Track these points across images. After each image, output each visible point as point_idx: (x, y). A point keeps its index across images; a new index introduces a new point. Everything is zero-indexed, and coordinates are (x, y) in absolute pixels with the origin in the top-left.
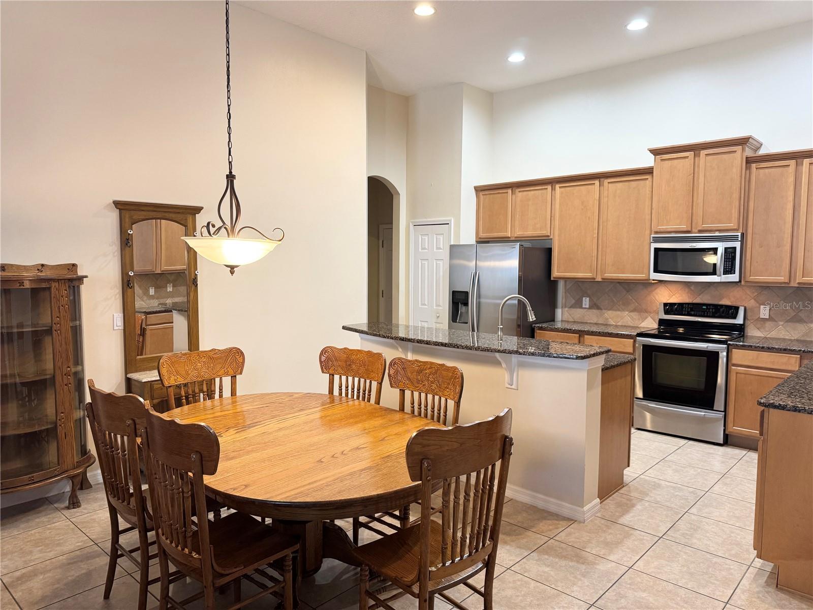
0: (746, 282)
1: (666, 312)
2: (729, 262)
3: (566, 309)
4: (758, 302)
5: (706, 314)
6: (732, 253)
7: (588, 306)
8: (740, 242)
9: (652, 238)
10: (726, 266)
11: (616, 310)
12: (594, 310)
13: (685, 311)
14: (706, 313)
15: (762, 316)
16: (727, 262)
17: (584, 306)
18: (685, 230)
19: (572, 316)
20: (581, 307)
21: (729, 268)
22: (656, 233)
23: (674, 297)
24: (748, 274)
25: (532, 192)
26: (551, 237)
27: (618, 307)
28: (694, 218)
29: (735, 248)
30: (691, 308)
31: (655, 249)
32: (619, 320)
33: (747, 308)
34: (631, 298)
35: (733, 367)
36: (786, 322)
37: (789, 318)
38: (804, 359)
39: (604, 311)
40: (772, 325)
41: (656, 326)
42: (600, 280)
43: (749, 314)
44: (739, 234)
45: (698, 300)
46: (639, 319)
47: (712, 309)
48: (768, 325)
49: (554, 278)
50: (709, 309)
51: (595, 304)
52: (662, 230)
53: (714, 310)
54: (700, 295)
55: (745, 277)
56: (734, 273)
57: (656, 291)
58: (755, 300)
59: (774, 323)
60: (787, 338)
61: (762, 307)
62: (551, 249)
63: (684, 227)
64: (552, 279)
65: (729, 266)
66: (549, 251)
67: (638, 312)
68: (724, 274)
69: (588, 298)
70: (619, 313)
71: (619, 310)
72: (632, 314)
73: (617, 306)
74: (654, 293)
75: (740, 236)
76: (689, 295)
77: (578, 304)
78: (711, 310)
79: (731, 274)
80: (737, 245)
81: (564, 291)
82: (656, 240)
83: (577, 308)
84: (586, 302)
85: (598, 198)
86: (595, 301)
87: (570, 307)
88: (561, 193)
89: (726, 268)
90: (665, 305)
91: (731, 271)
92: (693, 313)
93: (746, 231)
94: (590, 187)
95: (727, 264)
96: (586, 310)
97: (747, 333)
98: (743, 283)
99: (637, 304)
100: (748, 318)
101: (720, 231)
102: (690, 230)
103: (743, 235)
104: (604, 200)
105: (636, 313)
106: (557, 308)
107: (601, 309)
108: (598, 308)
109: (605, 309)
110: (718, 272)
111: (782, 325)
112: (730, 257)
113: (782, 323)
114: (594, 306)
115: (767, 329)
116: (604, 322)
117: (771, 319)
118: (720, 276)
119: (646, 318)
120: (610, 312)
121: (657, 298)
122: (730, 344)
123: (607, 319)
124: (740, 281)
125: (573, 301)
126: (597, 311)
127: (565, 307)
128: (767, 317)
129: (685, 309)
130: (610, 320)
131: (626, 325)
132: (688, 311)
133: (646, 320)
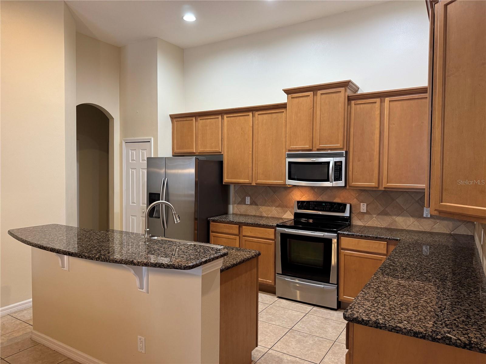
0: (350, 186)
1: (299, 208)
2: (338, 172)
3: (236, 205)
4: (359, 201)
5: (325, 209)
6: (339, 165)
7: (249, 203)
8: (344, 158)
9: (286, 155)
10: (336, 175)
11: (267, 206)
12: (253, 206)
13: (311, 207)
15: (362, 211)
16: (336, 172)
17: (247, 203)
18: (308, 148)
19: (240, 210)
20: (245, 204)
21: (338, 177)
22: (289, 151)
23: (304, 196)
24: (351, 181)
25: (209, 120)
26: (222, 153)
27: (269, 204)
28: (314, 140)
29: (341, 162)
30: (315, 205)
31: (289, 162)
32: (270, 213)
33: (352, 205)
34: (276, 197)
35: (342, 251)
36: (378, 215)
37: (379, 212)
38: (389, 245)
39: (260, 207)
40: (368, 217)
41: (292, 217)
42: (255, 184)
43: (353, 209)
44: (344, 152)
45: (319, 199)
46: (282, 212)
47: (329, 205)
48: (366, 216)
49: (225, 183)
50: (327, 206)
51: (254, 201)
52: (293, 149)
53: (330, 206)
54: (321, 195)
55: (349, 183)
56: (342, 180)
57: (292, 192)
58: (357, 199)
59: (370, 215)
60: (379, 226)
61: (362, 204)
62: (222, 161)
63: (307, 147)
64: (224, 184)
65: (338, 175)
66: (221, 163)
68: (334, 181)
69: (249, 197)
70: (269, 208)
71: (269, 206)
72: (277, 209)
74: (291, 194)
75: (344, 153)
76: (314, 195)
77: (243, 202)
78: (328, 207)
79: (339, 181)
80: (343, 159)
81: (234, 191)
82: (290, 156)
83: (242, 204)
84: (248, 200)
85: (252, 125)
86: (254, 199)
87: (238, 204)
88: (228, 121)
89: (336, 177)
90: (298, 202)
91: (339, 179)
92: (316, 208)
93: (349, 149)
94: (246, 117)
95: (336, 174)
96: (248, 206)
97: (353, 223)
98: (348, 187)
99: (280, 202)
100: (353, 212)
101: (331, 149)
102: (312, 149)
103: (346, 152)
104: (256, 127)
105: (280, 208)
106: (229, 204)
107: (258, 205)
108: (256, 205)
109: (260, 205)
110: (330, 180)
111: (375, 217)
112: (339, 169)
113: (375, 216)
114: (253, 203)
115: (365, 220)
116: (260, 214)
117: (367, 213)
118: (332, 182)
119: (287, 212)
120: (264, 207)
121: (293, 197)
122: (339, 233)
123: (262, 212)
124: (346, 186)
125: (240, 199)
126: (255, 206)
127: (235, 204)
128: (365, 211)
129: (311, 205)
130: (263, 213)
131: (274, 217)
132: (313, 207)
133: (287, 213)
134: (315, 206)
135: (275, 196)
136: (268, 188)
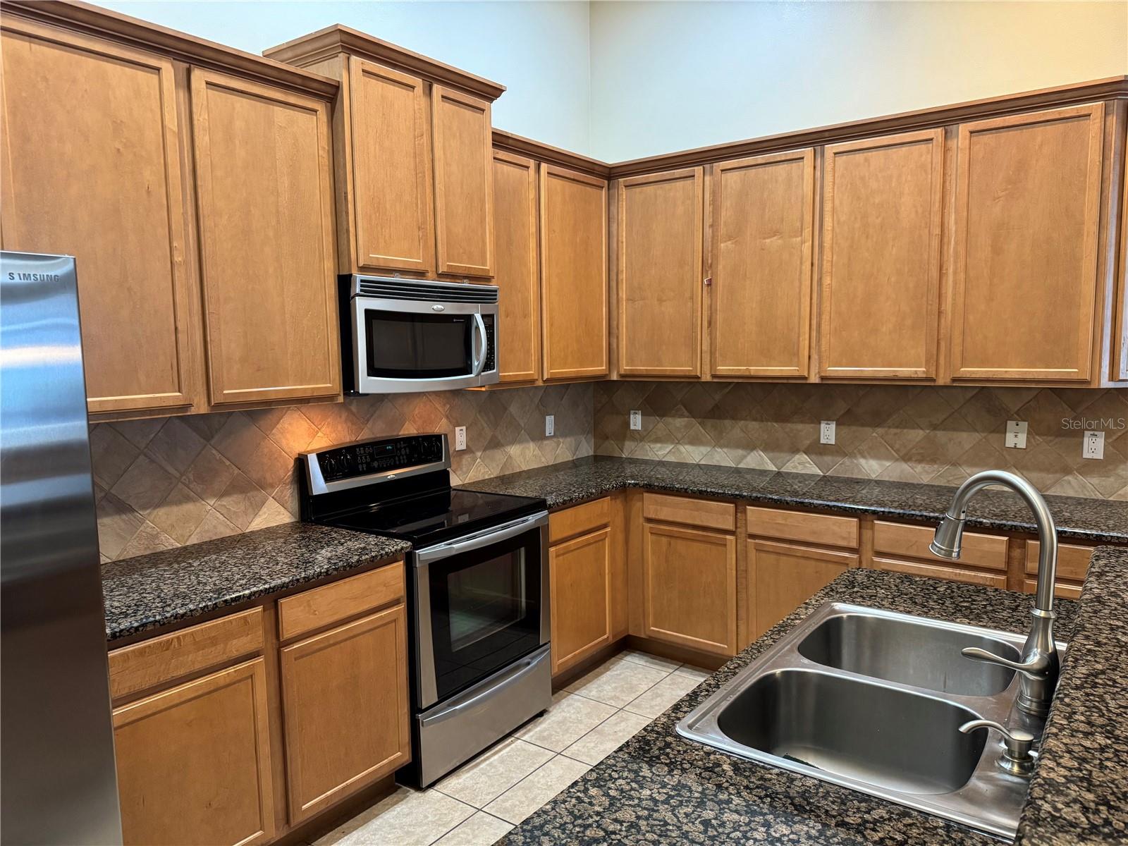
1: (329, 476)
4: (451, 422)
11: (179, 502)
13: (362, 463)
14: (397, 458)
15: (458, 447)
18: (421, 269)
23: (320, 434)
27: (186, 490)
30: (369, 454)
32: (193, 528)
34: (218, 456)
36: (484, 451)
37: (486, 443)
39: (140, 513)
40: (469, 459)
41: (290, 517)
42: (202, 410)
45: (365, 435)
46: (246, 511)
48: (466, 460)
50: (400, 449)
52: (374, 263)
53: (408, 451)
54: (368, 421)
57: (279, 426)
58: (448, 418)
59: (472, 455)
61: (457, 429)
63: (417, 262)
67: (242, 492)
70: (189, 507)
71: (188, 499)
72: (226, 501)
73: (180, 485)
90: (323, 455)
92: (375, 464)
99: (236, 471)
105: (235, 497)
107: (132, 510)
109: (144, 508)
111: (480, 457)
113: (479, 454)
114: (103, 505)
115: (464, 469)
117: (468, 449)
119: (263, 503)
120: (161, 512)
121: (284, 443)
126: (117, 518)
128: (464, 447)
129: (361, 458)
130: (163, 536)
131: (214, 538)
132: (366, 463)
133: (264, 509)
134: (373, 460)
135: (214, 452)
136: (177, 421)
